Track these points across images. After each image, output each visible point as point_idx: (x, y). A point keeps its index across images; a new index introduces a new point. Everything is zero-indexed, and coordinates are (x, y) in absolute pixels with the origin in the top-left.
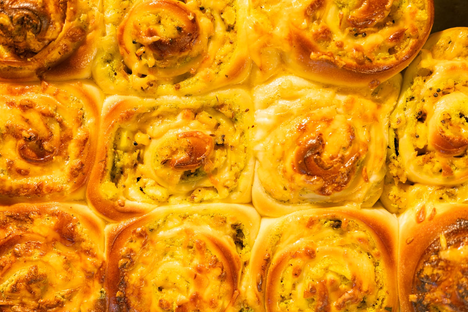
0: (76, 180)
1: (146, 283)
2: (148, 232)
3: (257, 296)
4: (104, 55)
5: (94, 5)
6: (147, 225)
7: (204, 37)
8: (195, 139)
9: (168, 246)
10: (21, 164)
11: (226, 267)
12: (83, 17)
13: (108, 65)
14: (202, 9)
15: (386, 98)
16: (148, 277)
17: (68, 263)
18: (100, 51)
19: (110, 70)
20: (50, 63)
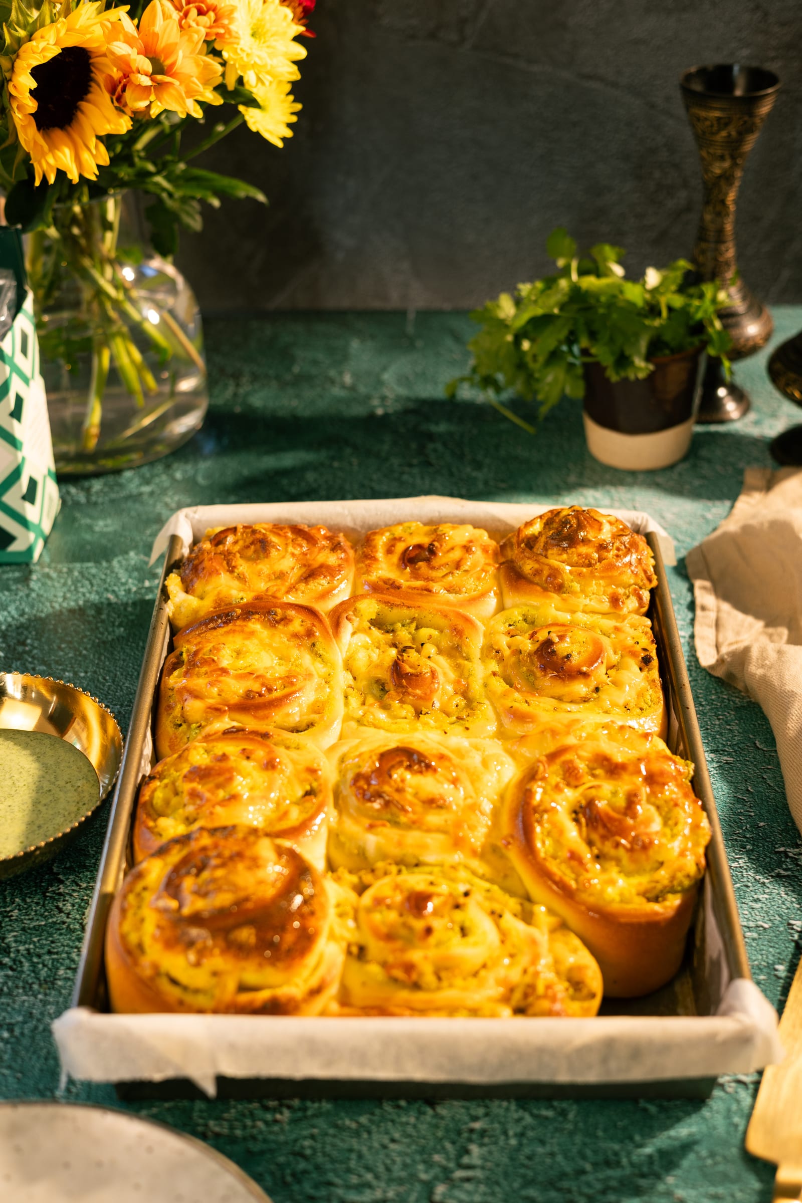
0: (381, 583)
1: (247, 638)
2: (312, 640)
3: (215, 733)
4: (533, 612)
5: (591, 600)
6: (320, 639)
7: (561, 689)
8: (429, 681)
9: (292, 660)
10: (400, 547)
11: (261, 700)
12: (576, 586)
13: (521, 618)
14: (597, 690)
15: (488, 862)
16: (255, 641)
17: (281, 576)
18: (536, 608)
19: (514, 619)
20: (520, 568)
